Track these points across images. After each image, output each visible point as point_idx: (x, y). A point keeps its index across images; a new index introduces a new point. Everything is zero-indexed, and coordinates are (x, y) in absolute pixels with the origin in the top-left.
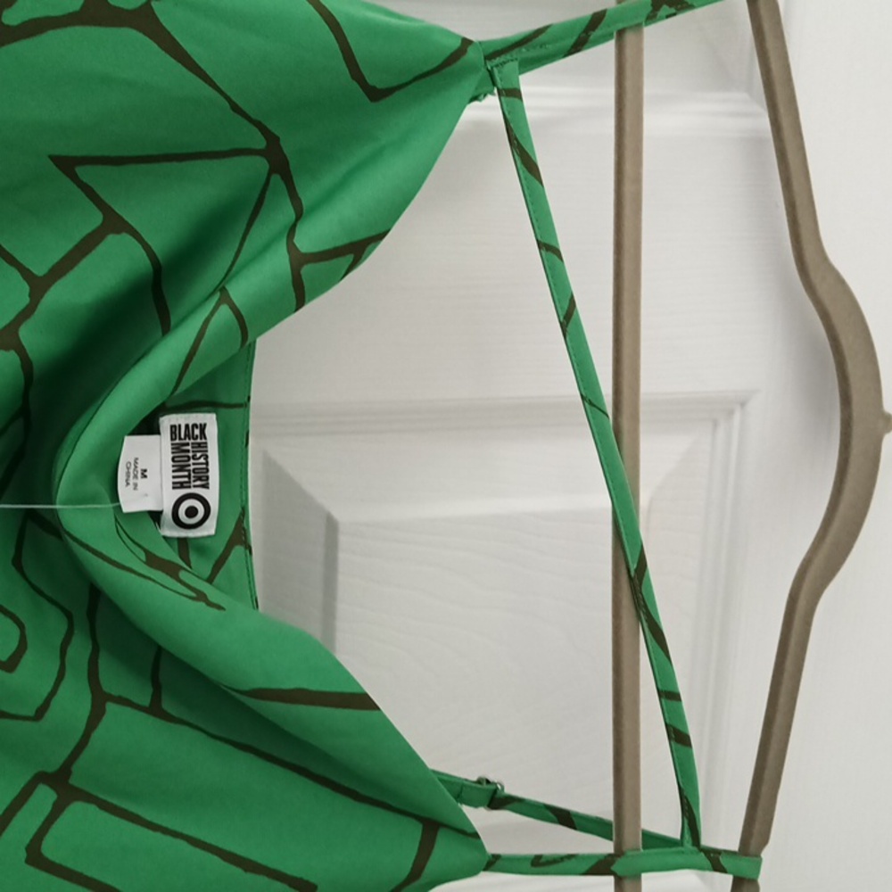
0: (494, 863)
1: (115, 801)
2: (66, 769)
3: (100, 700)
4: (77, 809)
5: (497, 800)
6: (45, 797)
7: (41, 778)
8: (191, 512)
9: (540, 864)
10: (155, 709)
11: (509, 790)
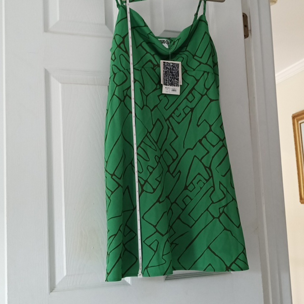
0: (204, 14)
1: (196, 50)
2: (193, 55)
3: (186, 51)
4: (196, 54)
5: (197, 14)
6: (195, 57)
7: (193, 58)
8: (167, 42)
9: (205, 9)
10: (187, 46)
11: (196, 12)
